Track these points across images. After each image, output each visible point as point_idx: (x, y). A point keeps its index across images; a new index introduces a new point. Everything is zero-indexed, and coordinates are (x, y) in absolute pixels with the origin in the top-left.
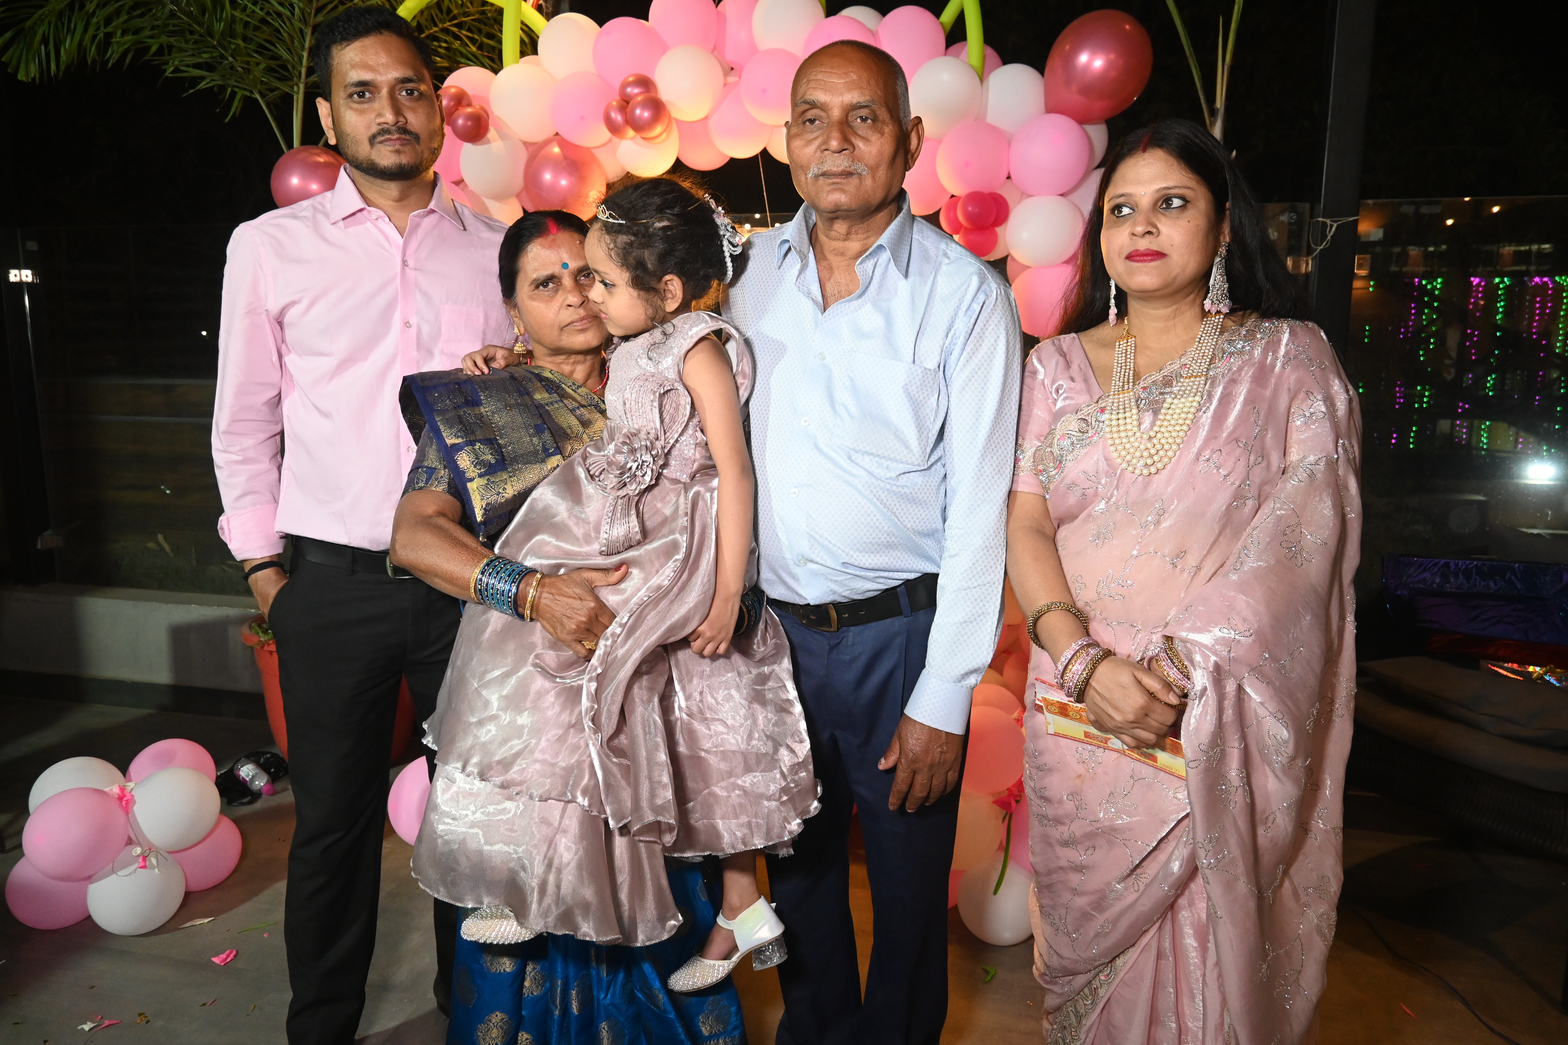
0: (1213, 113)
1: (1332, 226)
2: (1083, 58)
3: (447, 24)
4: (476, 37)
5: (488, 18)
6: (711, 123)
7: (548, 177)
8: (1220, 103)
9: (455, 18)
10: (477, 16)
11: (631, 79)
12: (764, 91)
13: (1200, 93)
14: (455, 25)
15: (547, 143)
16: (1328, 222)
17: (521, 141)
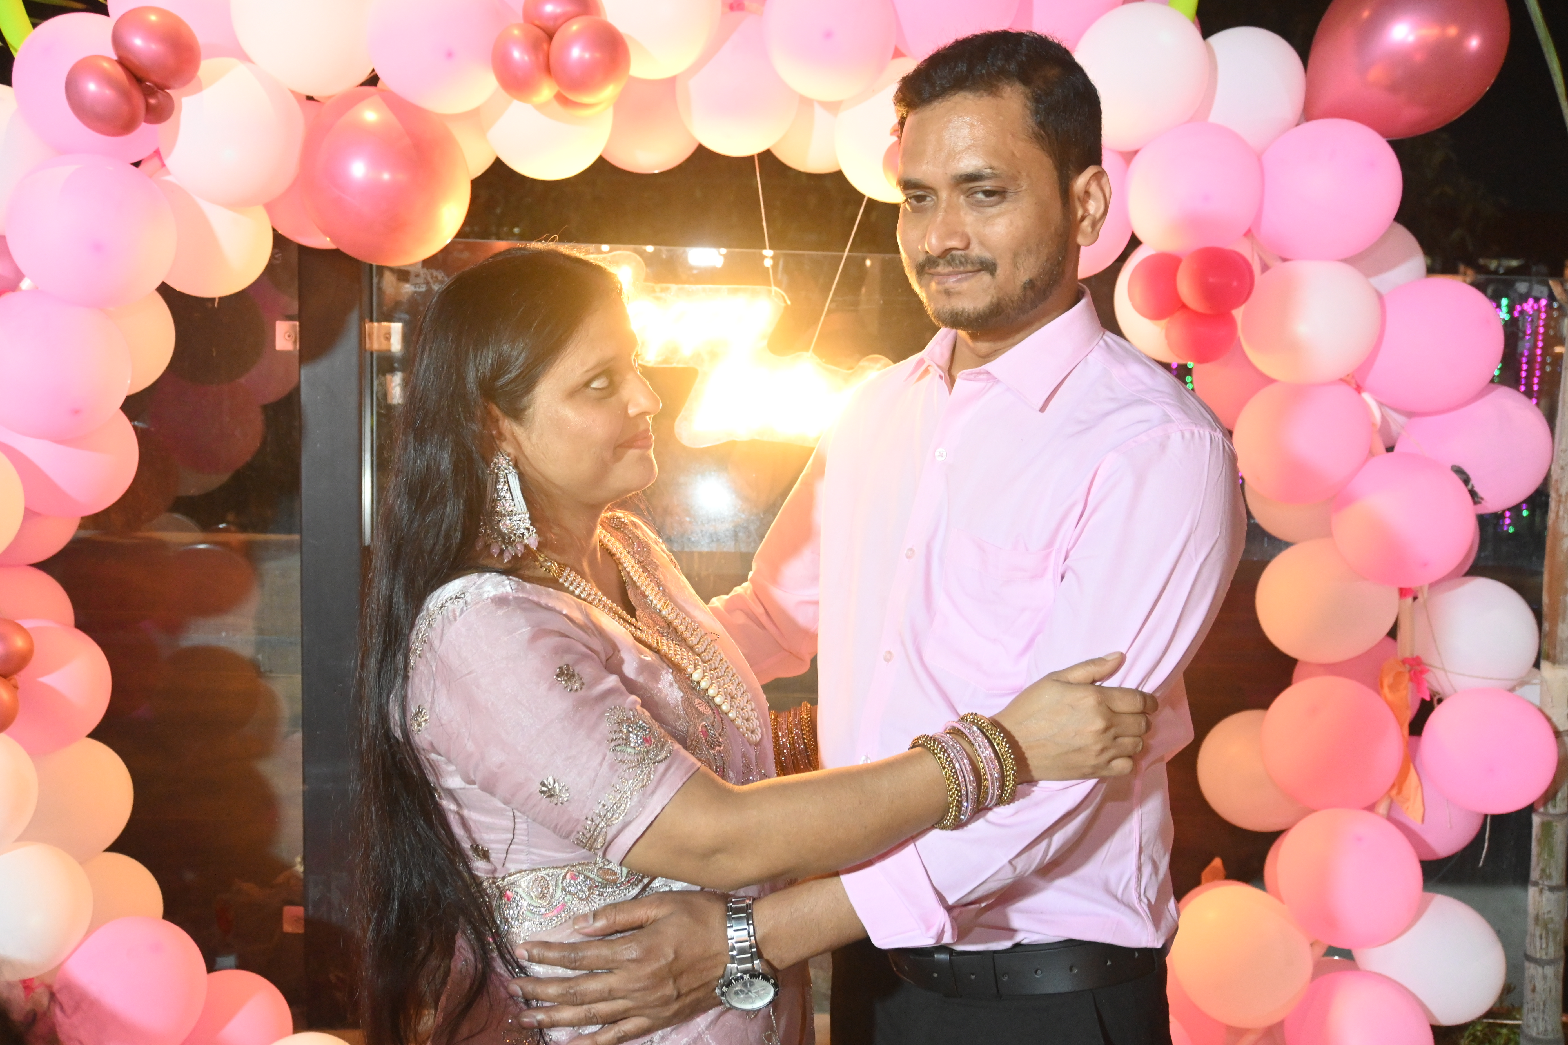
7: (360, 170)
17: (293, 92)
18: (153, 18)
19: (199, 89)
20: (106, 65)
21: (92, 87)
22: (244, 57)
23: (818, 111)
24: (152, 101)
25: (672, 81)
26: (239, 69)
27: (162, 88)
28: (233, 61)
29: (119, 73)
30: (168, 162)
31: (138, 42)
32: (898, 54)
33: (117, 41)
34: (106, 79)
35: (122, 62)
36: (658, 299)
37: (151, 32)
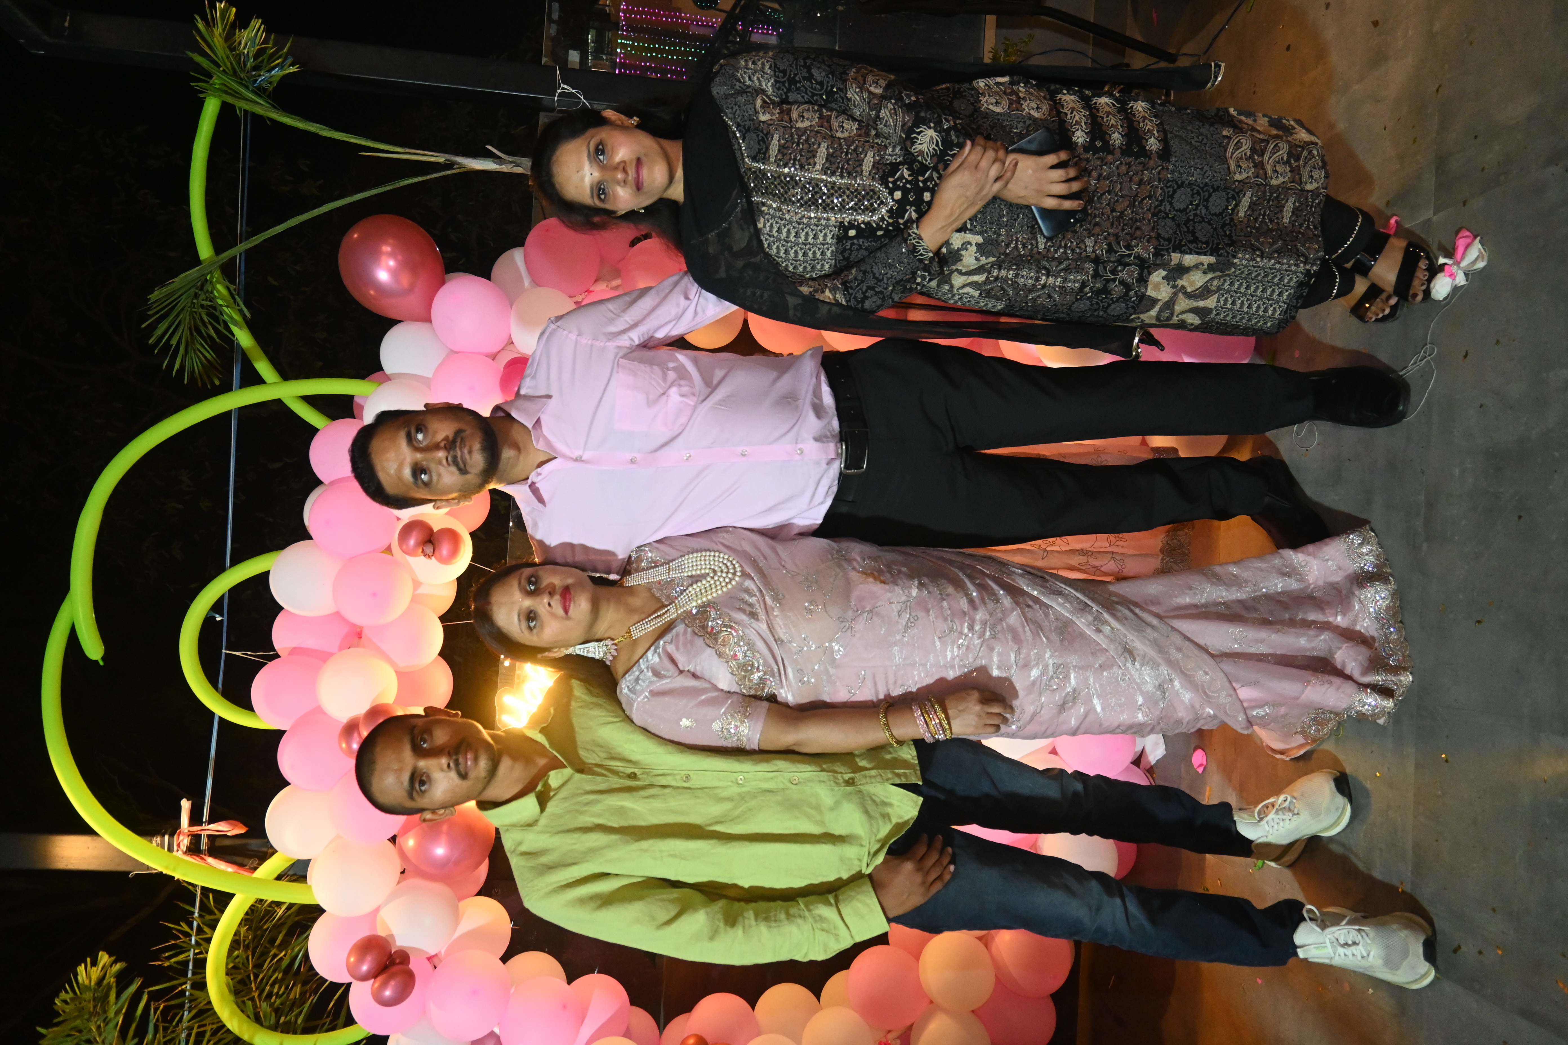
0: (449, 165)
1: (563, 88)
2: (383, 276)
3: (253, 985)
4: (272, 953)
5: (254, 938)
6: (402, 664)
7: (440, 851)
8: (441, 158)
9: (249, 976)
10: (250, 953)
11: (344, 745)
12: (374, 595)
13: (429, 177)
14: (256, 976)
15: (402, 854)
16: (559, 91)
17: (399, 883)
18: (352, 959)
19: (392, 936)
20: (376, 985)
21: (388, 993)
22: (377, 910)
23: (420, 591)
24: (398, 961)
25: (400, 674)
26: (384, 914)
27: (390, 956)
28: (378, 916)
29: (380, 979)
30: (432, 953)
31: (365, 968)
32: (388, 549)
33: (364, 978)
34: (384, 985)
35: (375, 976)
36: (523, 681)
37: (360, 961)
